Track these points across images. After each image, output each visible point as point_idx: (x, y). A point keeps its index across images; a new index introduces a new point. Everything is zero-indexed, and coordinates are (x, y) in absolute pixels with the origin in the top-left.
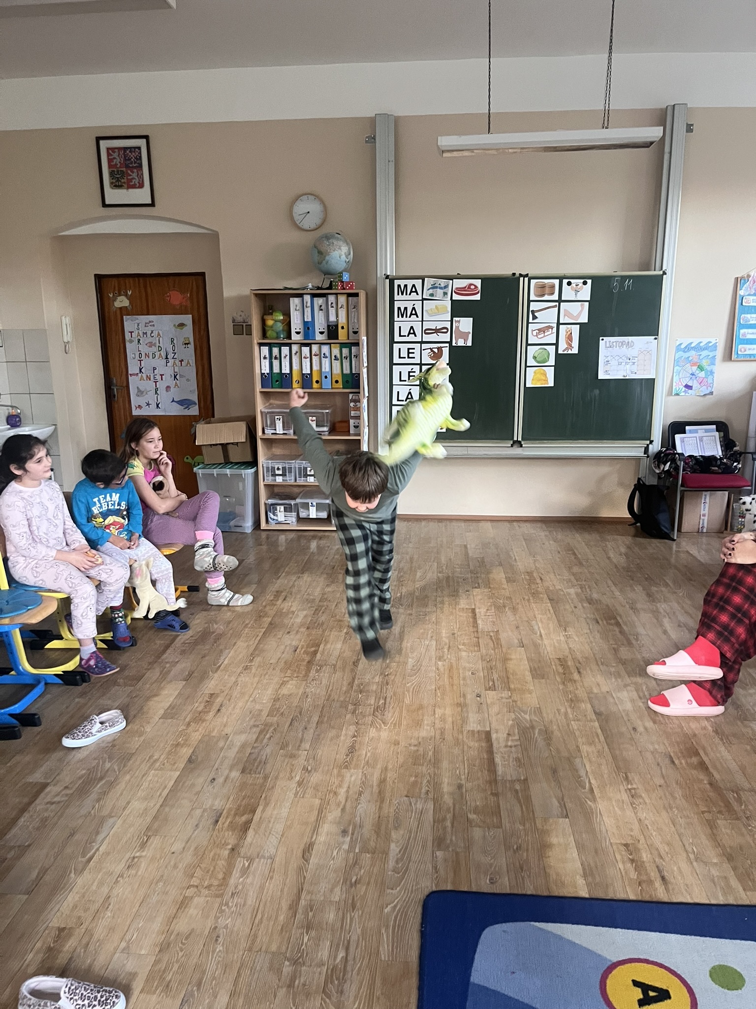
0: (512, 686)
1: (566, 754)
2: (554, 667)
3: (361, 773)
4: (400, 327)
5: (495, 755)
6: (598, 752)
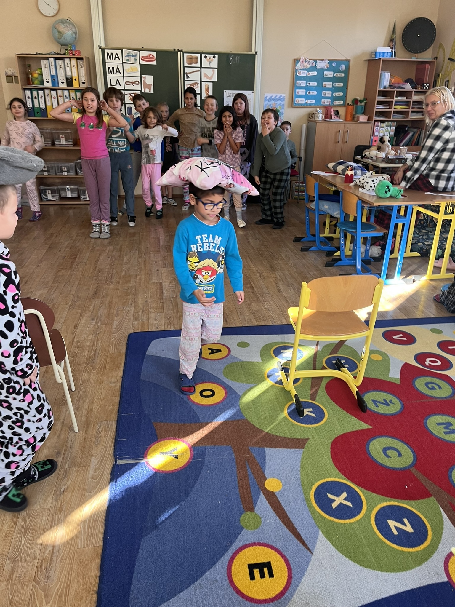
3: (100, 300)
4: (111, 80)
5: (163, 290)
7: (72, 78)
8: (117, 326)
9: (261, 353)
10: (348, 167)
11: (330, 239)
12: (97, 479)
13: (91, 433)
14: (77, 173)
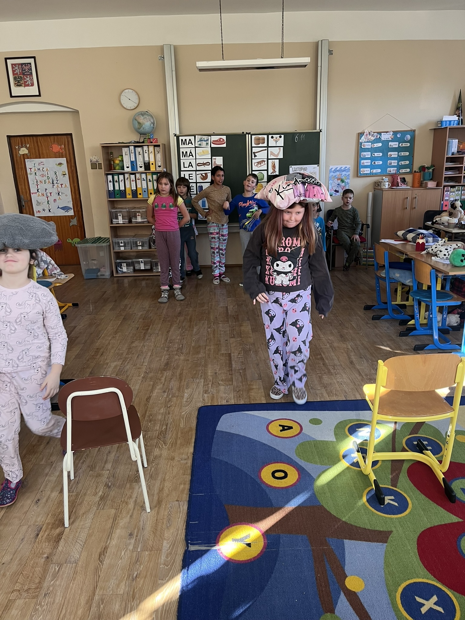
0: (242, 336)
3: (171, 372)
4: (184, 163)
5: (232, 361)
7: (149, 163)
8: (187, 399)
9: (335, 431)
10: (419, 234)
11: (403, 307)
12: (169, 566)
13: (162, 514)
14: (150, 247)
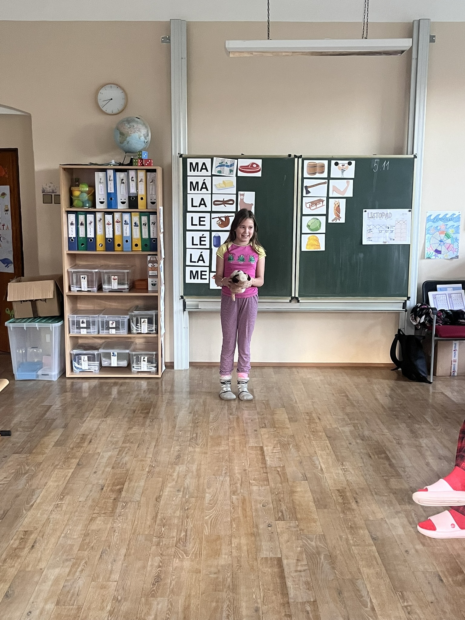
0: (299, 516)
1: (349, 577)
2: (334, 497)
3: (167, 600)
4: (192, 199)
5: (287, 580)
6: (377, 573)
7: (137, 197)
14: (130, 331)
